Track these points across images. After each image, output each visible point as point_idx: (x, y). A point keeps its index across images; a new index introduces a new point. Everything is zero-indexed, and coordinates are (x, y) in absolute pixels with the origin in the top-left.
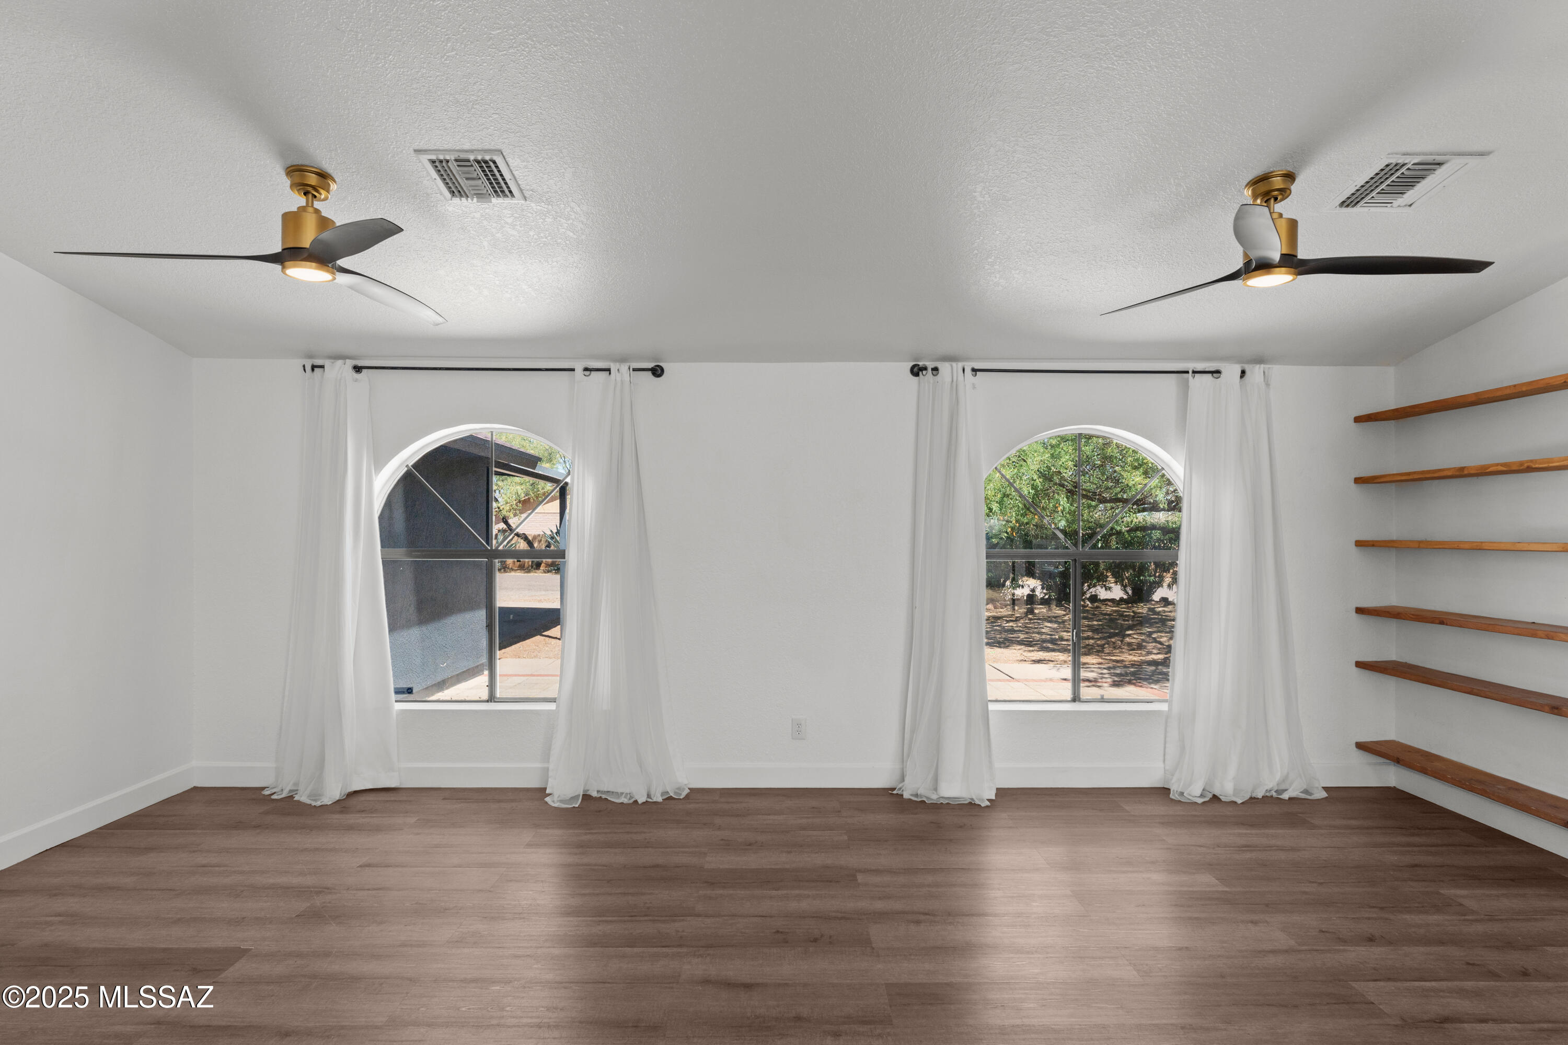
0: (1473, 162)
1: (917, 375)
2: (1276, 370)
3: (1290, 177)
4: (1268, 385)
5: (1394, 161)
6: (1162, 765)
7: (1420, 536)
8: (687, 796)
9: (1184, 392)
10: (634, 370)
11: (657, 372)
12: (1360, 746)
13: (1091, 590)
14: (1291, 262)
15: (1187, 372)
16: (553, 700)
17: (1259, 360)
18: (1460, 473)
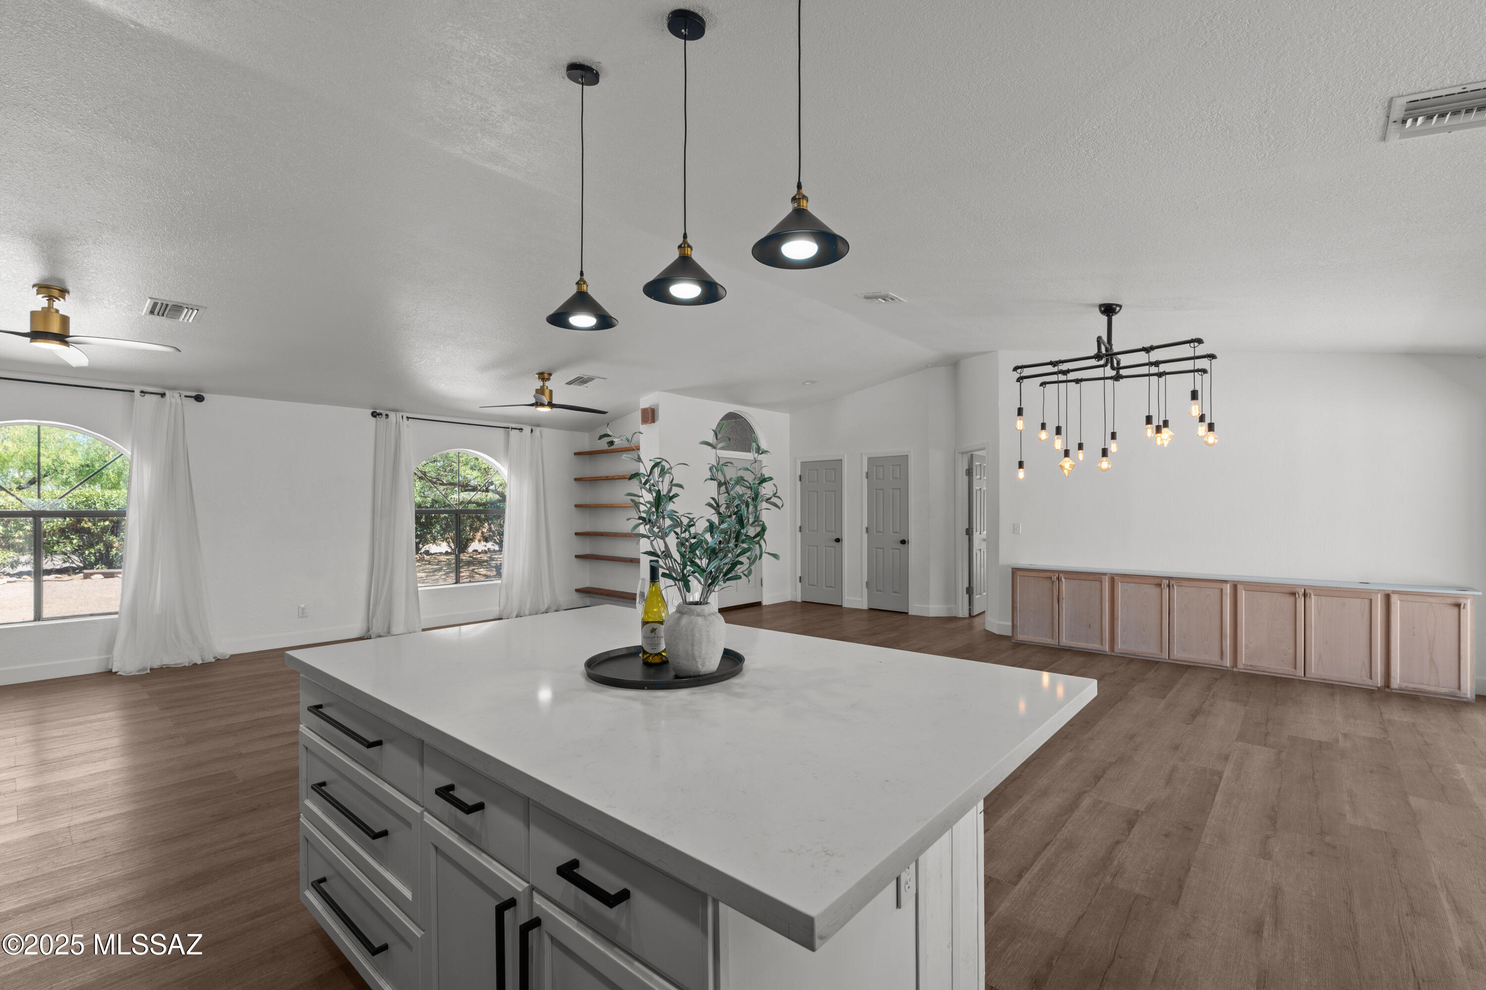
0: (602, 380)
1: (375, 417)
2: (546, 431)
3: (550, 375)
4: (541, 437)
5: (581, 376)
6: (498, 608)
7: (597, 502)
8: (229, 658)
9: (508, 436)
10: (186, 396)
11: (199, 398)
12: (577, 590)
13: (425, 547)
14: (551, 405)
15: (509, 428)
16: (116, 613)
17: (538, 426)
18: (607, 479)
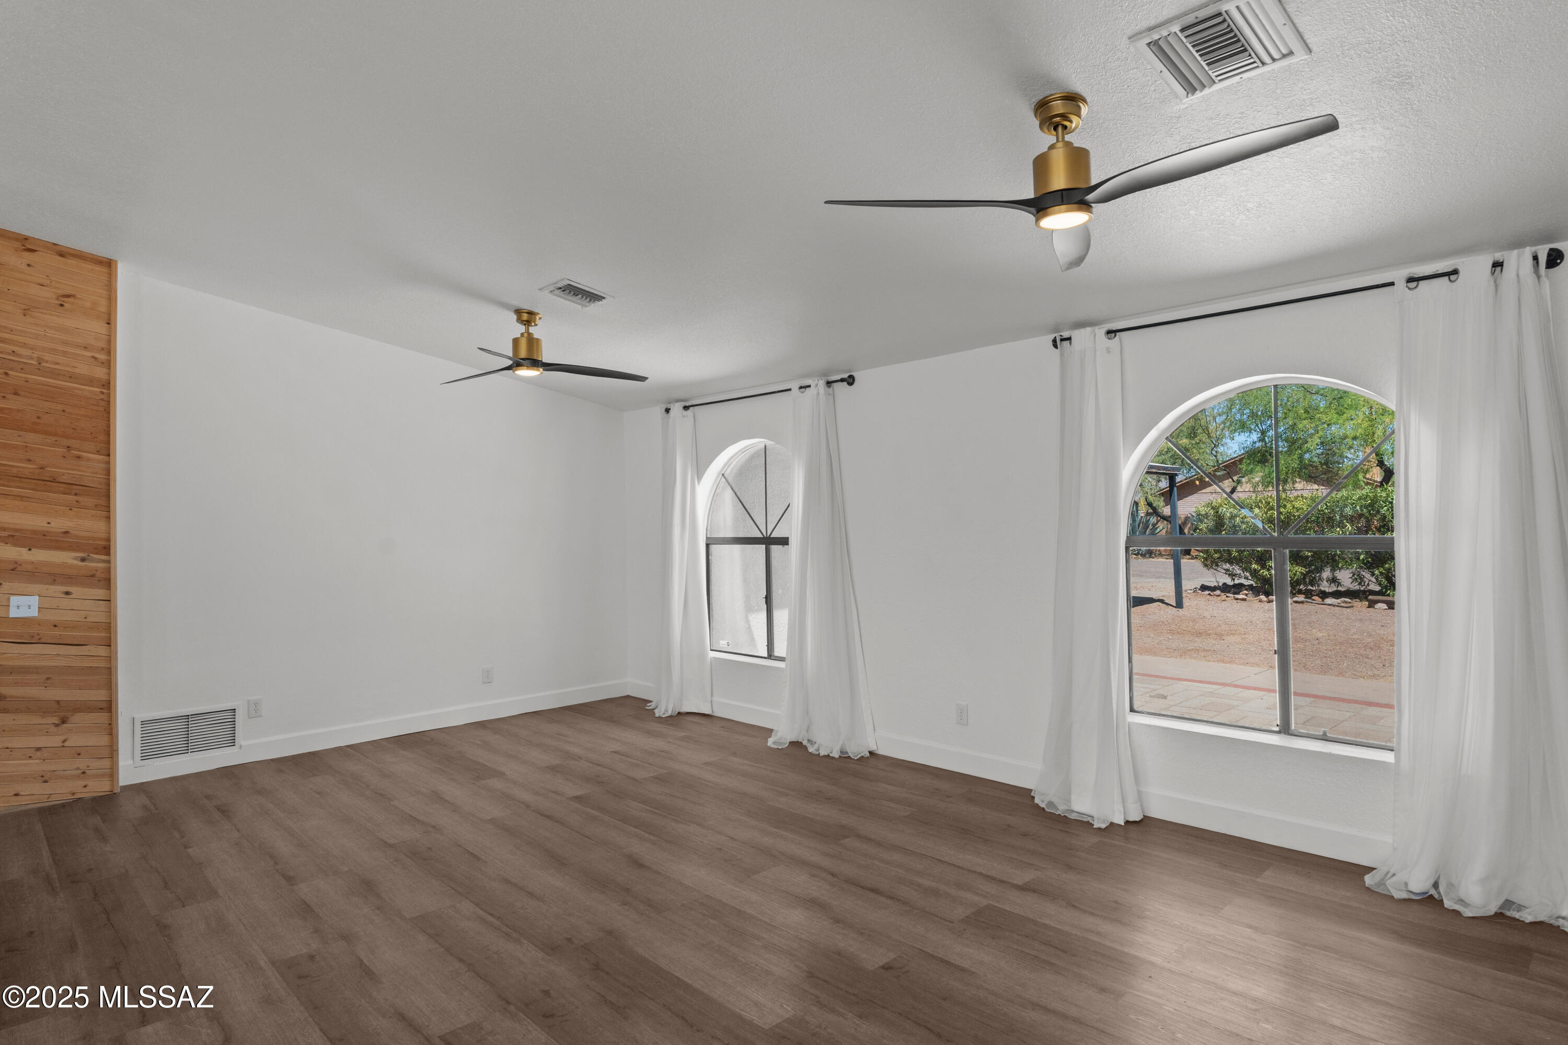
1: (1058, 347)
11: (850, 380)
